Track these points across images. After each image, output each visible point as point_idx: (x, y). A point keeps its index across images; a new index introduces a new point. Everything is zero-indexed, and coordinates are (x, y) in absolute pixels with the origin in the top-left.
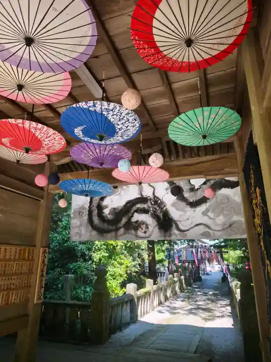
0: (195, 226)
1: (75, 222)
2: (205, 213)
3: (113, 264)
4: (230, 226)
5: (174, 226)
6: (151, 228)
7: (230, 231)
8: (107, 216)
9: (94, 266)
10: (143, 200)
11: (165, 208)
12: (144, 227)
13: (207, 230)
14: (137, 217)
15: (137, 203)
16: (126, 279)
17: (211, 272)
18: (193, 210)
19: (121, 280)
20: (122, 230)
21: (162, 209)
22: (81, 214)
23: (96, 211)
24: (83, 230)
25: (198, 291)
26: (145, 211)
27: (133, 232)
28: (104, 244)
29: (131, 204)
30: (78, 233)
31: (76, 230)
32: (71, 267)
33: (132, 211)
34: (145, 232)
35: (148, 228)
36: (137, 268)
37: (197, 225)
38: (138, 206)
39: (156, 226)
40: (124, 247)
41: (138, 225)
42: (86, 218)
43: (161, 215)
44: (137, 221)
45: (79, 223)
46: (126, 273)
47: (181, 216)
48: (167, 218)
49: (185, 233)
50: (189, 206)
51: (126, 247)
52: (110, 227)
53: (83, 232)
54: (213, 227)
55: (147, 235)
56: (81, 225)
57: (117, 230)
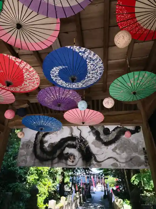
0: (107, 159)
1: (22, 152)
2: (114, 150)
3: (40, 184)
4: (131, 159)
5: (93, 158)
6: (77, 159)
7: (131, 163)
8: (46, 149)
9: (28, 186)
10: (72, 138)
11: (87, 145)
12: (72, 158)
13: (115, 162)
14: (68, 150)
15: (69, 140)
16: (48, 196)
17: (95, 191)
18: (106, 147)
19: (45, 197)
20: (56, 160)
21: (85, 145)
22: (28, 146)
23: (39, 145)
24: (28, 158)
25: (91, 205)
26: (74, 147)
27: (64, 161)
28: (36, 170)
29: (64, 141)
30: (24, 160)
31: (23, 158)
32: (11, 186)
33: (64, 146)
34: (73, 162)
35: (75, 159)
36: (55, 188)
37: (109, 158)
38: (69, 142)
39: (80, 158)
40: (48, 172)
41: (67, 157)
42: (31, 149)
43: (84, 150)
44: (68, 153)
45: (25, 153)
46: (49, 192)
47: (98, 151)
48: (88, 152)
49: (100, 163)
50: (104, 145)
51: (49, 172)
52: (48, 157)
53: (28, 160)
54: (119, 160)
55: (74, 164)
56: (27, 154)
57: (53, 159)
